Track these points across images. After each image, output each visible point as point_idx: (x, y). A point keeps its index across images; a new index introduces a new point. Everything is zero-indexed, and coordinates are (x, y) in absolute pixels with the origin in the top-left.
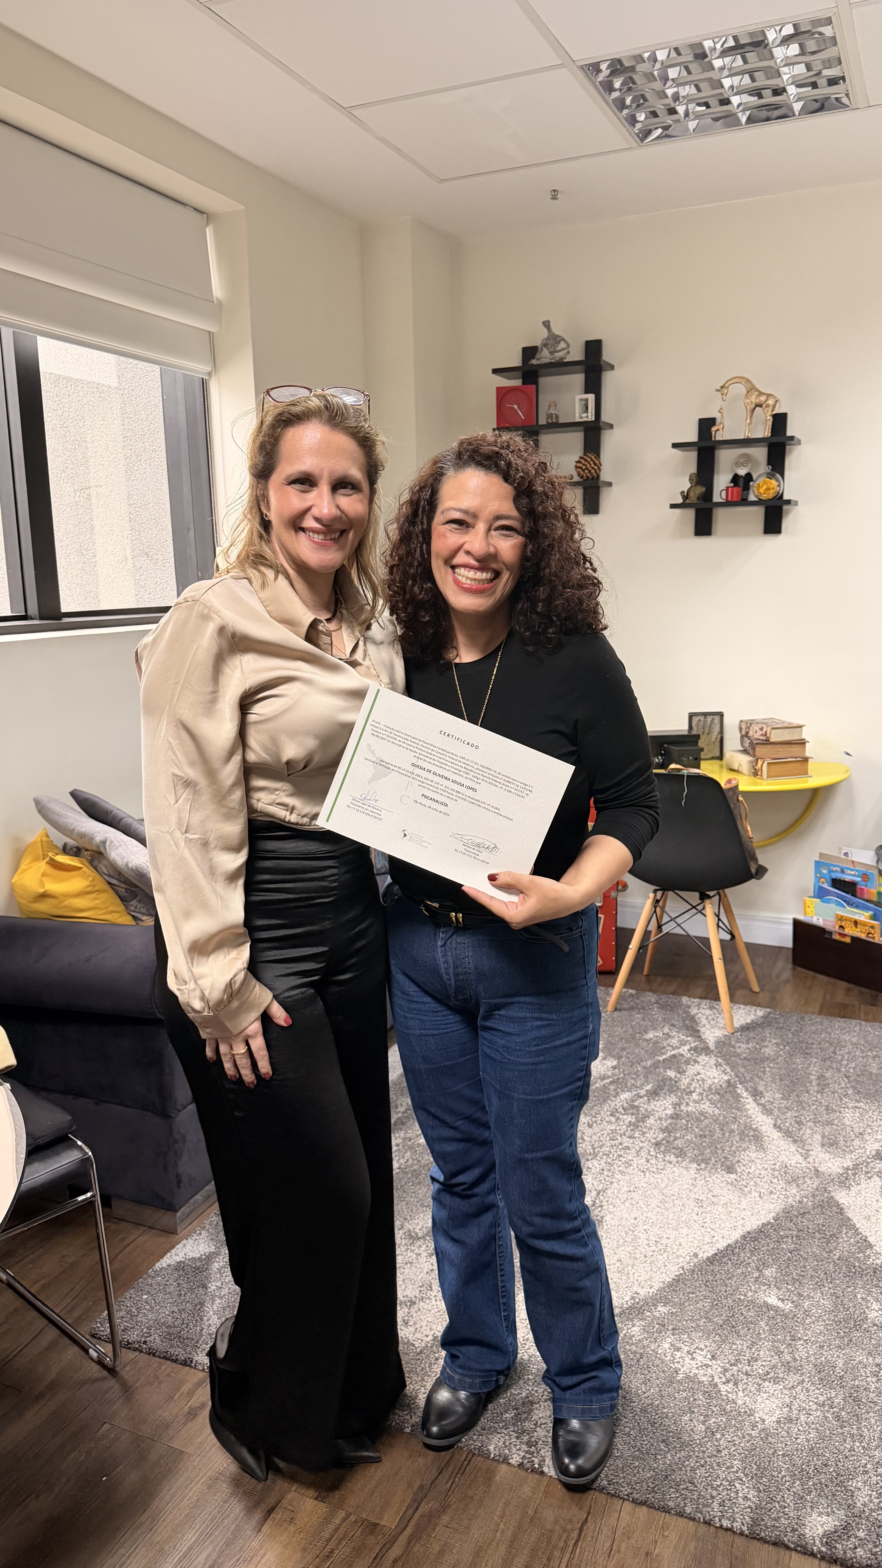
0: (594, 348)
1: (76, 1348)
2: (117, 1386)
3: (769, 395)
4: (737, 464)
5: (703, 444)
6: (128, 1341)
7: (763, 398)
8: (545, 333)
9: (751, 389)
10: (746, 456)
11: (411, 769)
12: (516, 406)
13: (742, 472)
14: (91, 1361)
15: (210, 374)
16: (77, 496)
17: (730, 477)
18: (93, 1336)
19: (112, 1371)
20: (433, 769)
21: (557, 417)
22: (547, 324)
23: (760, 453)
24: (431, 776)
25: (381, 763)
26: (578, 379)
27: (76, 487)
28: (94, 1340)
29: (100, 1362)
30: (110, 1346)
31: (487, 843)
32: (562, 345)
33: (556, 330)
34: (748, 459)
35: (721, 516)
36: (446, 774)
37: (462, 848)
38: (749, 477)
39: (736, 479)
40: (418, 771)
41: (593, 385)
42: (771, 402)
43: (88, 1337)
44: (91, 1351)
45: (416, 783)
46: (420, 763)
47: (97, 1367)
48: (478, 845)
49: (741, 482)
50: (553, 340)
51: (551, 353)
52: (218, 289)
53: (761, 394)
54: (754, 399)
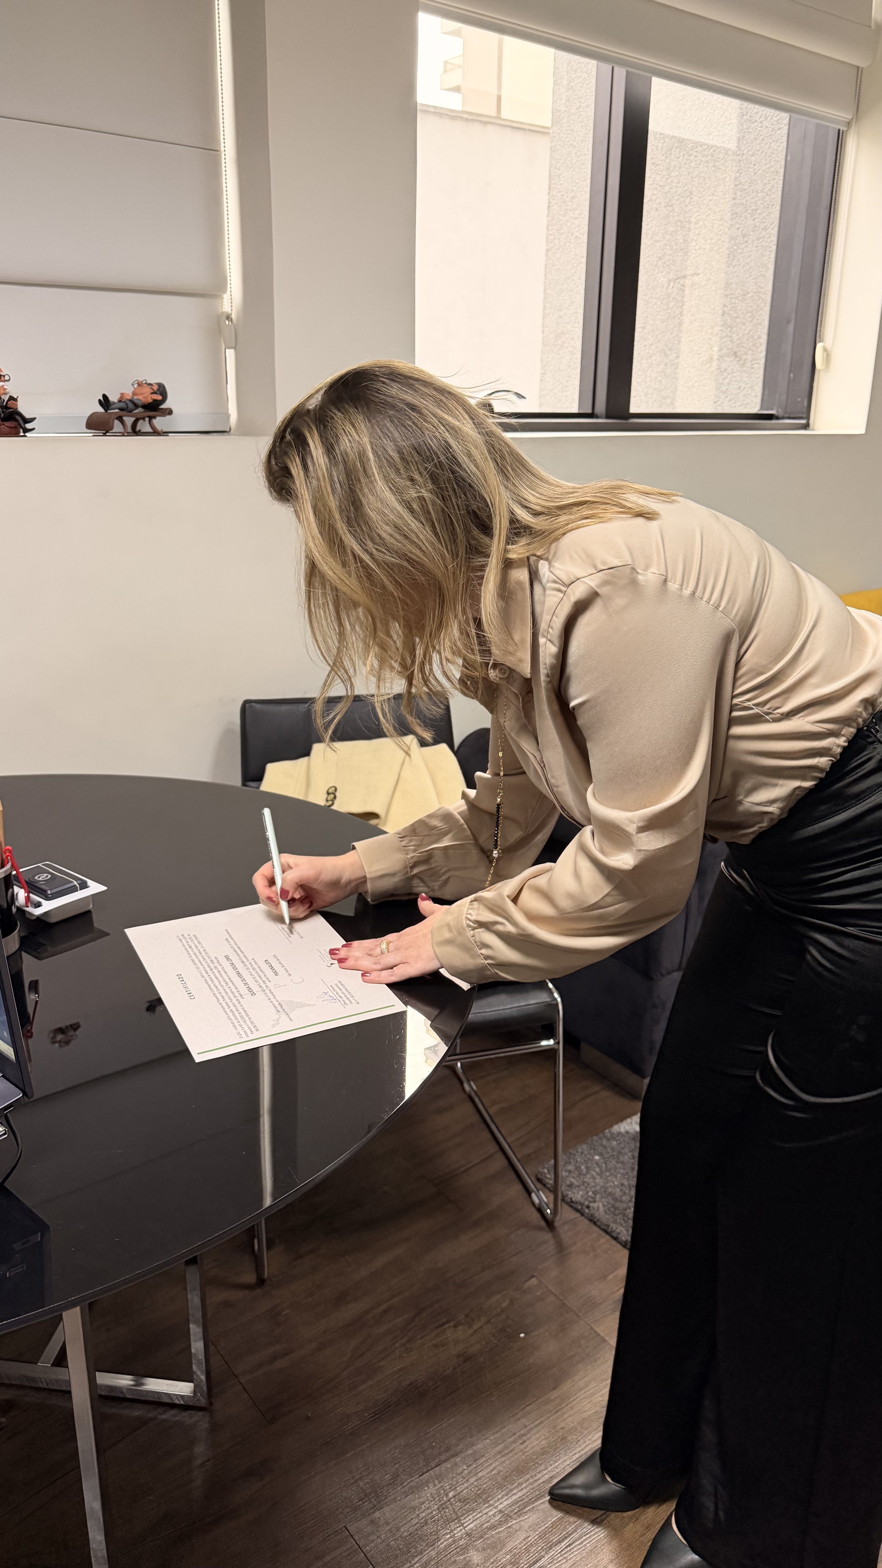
1: (518, 1187)
2: (552, 1242)
6: (571, 1199)
14: (531, 1205)
15: (849, 124)
16: (671, 287)
18: (539, 1180)
19: (550, 1224)
27: (671, 277)
28: (539, 1185)
29: (540, 1211)
30: (552, 1197)
43: (534, 1179)
44: (534, 1196)
47: (536, 1215)
52: (878, 11)
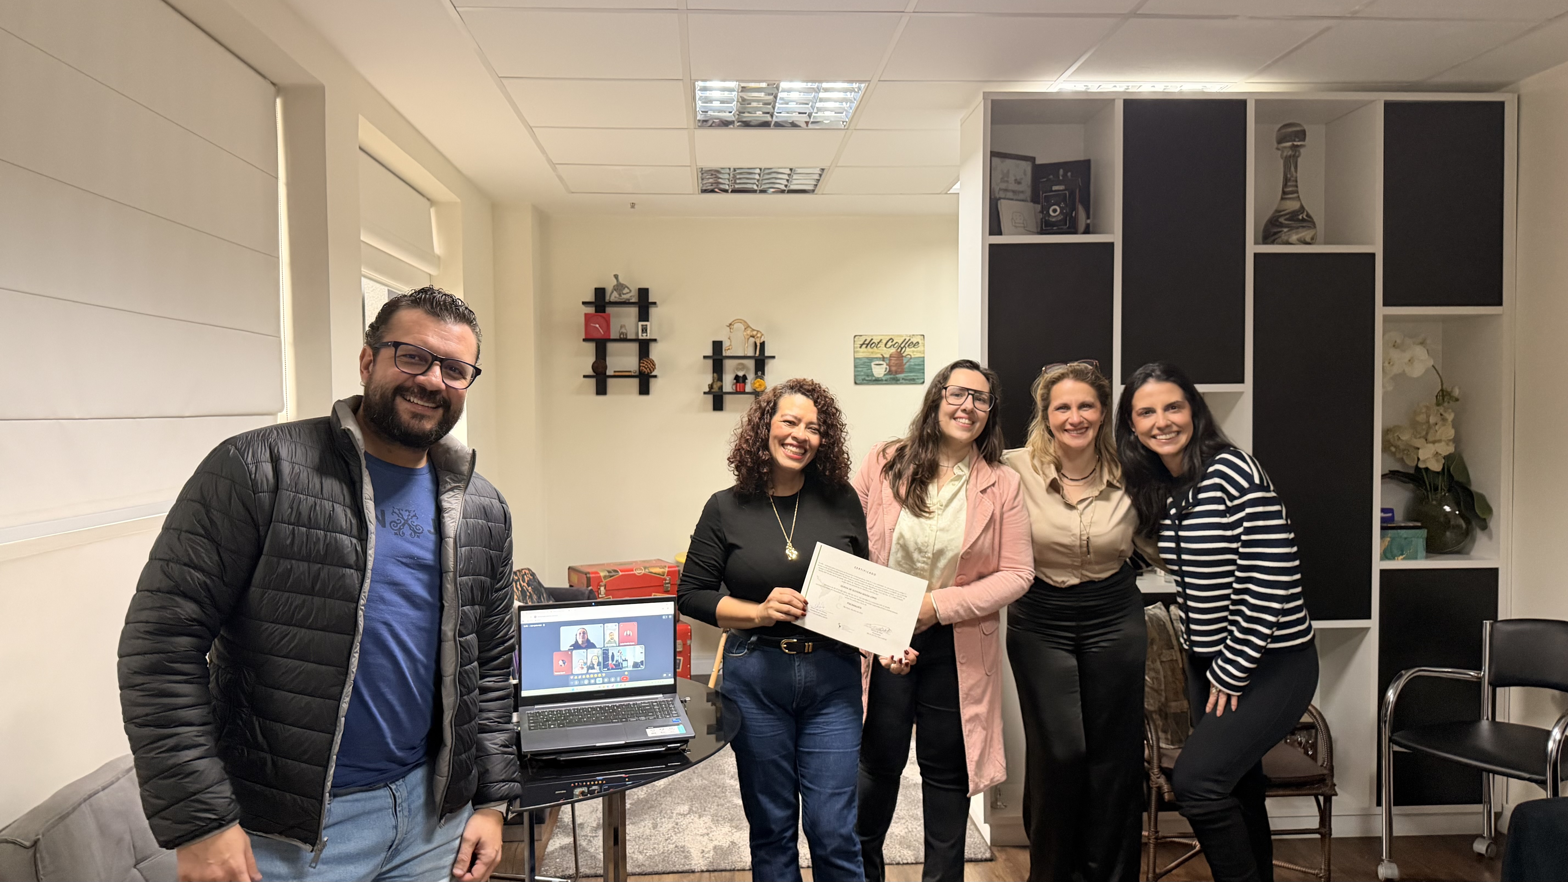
0: (643, 293)
3: (758, 331)
4: (738, 369)
5: (716, 357)
7: (755, 333)
8: (615, 282)
9: (747, 327)
10: (742, 364)
11: (841, 588)
12: (597, 326)
13: (741, 374)
17: (733, 376)
20: (853, 588)
21: (626, 334)
22: (616, 277)
23: (751, 364)
24: (851, 592)
25: (825, 586)
26: (634, 311)
31: (885, 628)
32: (626, 291)
33: (621, 280)
34: (743, 367)
35: (727, 399)
36: (859, 590)
37: (871, 632)
38: (745, 378)
39: (737, 378)
40: (844, 589)
41: (644, 315)
42: (759, 335)
45: (844, 596)
46: (846, 585)
48: (880, 630)
49: (741, 380)
50: (619, 287)
51: (620, 295)
52: (438, 249)
53: (754, 330)
54: (749, 332)
